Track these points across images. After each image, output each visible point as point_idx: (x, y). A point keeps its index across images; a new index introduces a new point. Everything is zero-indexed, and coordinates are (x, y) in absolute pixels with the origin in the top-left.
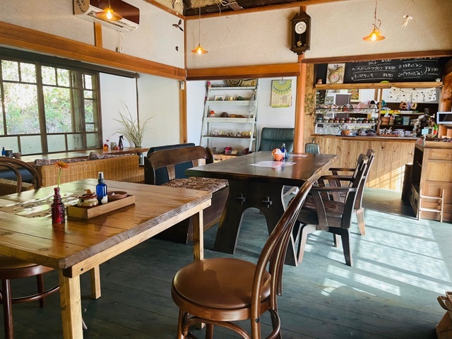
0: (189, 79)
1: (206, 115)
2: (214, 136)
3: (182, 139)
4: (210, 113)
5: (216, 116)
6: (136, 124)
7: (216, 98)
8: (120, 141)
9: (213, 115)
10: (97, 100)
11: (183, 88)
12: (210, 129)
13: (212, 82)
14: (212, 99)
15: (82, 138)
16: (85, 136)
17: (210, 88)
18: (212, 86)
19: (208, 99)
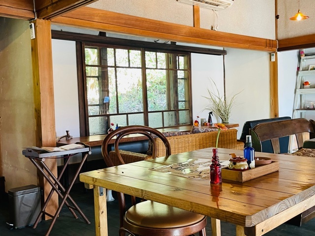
0: (279, 50)
1: (299, 86)
2: (308, 109)
3: (273, 113)
4: (304, 85)
5: (311, 87)
6: (223, 100)
7: (310, 68)
8: (210, 117)
9: (308, 86)
10: (188, 79)
11: (273, 59)
12: (303, 101)
13: (306, 51)
14: (306, 69)
15: (176, 115)
16: (178, 113)
17: (303, 57)
18: (305, 56)
19: (301, 69)
